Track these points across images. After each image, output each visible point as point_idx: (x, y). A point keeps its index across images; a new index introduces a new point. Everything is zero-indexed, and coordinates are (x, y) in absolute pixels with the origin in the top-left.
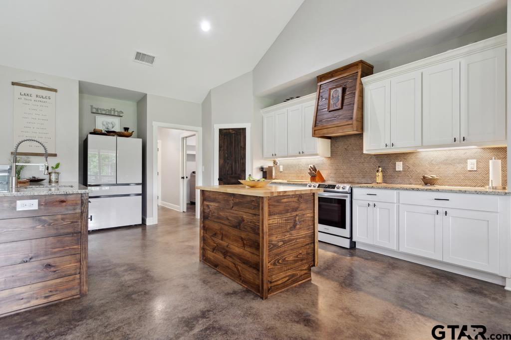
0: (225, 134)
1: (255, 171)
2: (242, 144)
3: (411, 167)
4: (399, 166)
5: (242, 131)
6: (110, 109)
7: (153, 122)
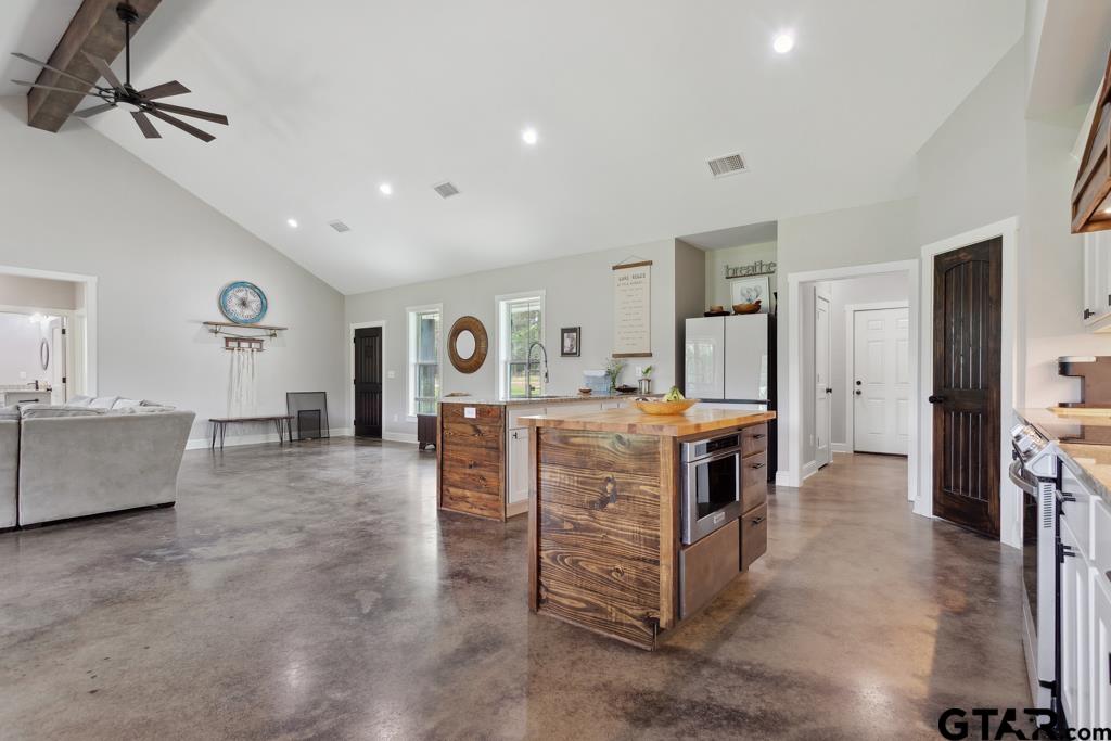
0: (947, 266)
1: (1033, 378)
5: (991, 248)
7: (790, 275)
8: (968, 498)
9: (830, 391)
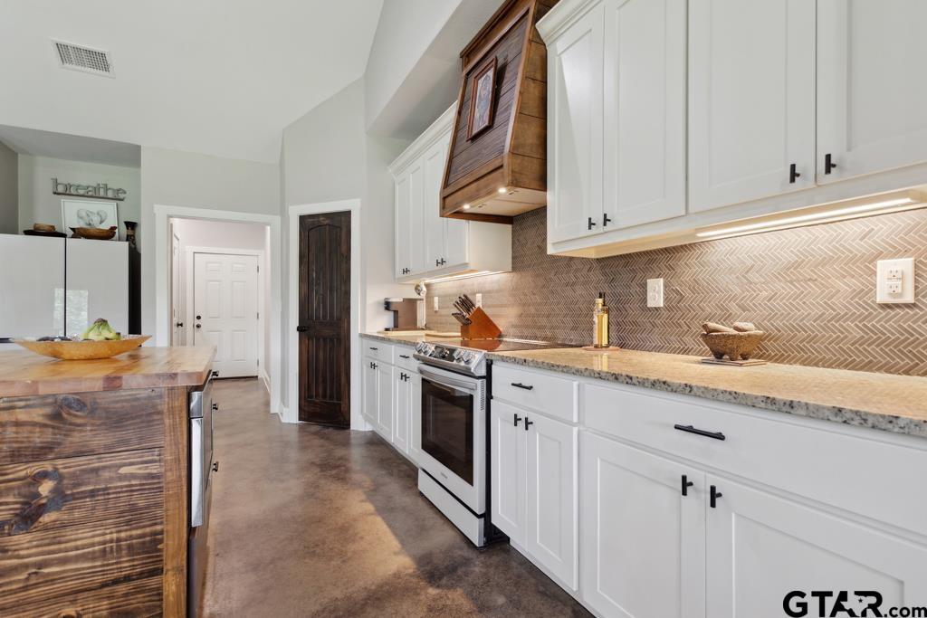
0: (310, 225)
1: (370, 311)
2: (344, 248)
3: (687, 293)
4: (656, 292)
5: (343, 219)
6: (95, 185)
7: (155, 206)
8: (326, 403)
9: (181, 325)
